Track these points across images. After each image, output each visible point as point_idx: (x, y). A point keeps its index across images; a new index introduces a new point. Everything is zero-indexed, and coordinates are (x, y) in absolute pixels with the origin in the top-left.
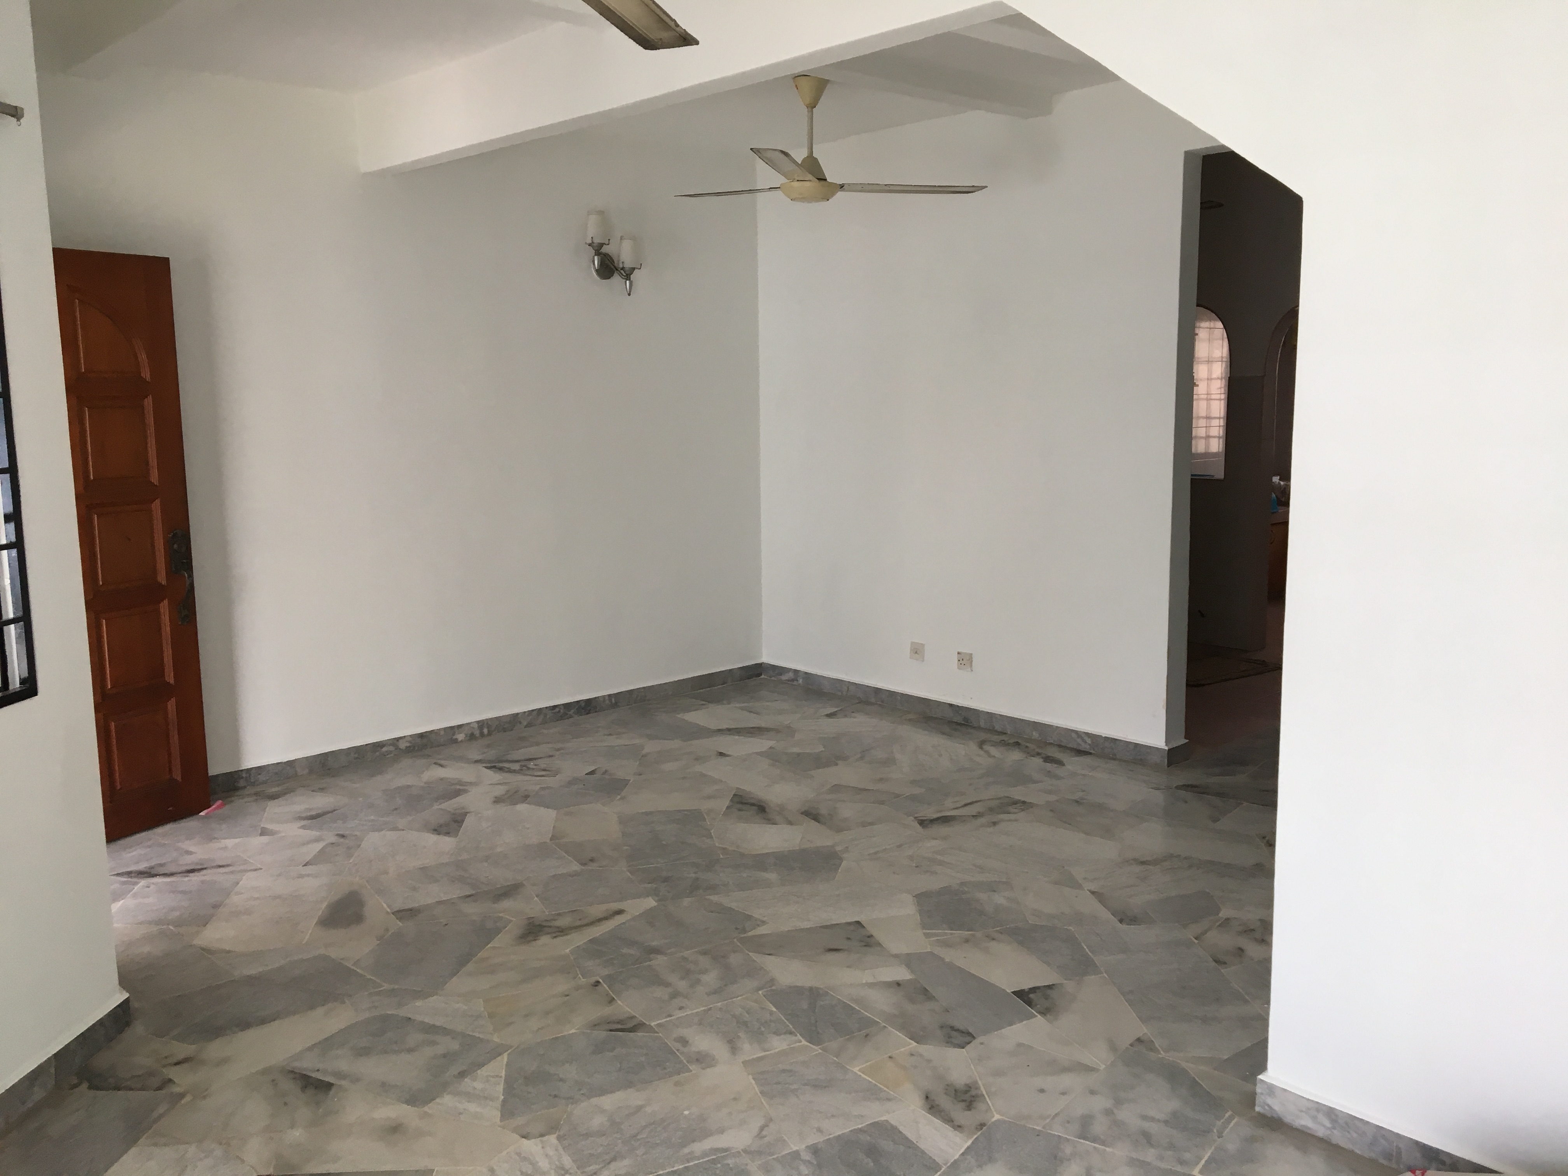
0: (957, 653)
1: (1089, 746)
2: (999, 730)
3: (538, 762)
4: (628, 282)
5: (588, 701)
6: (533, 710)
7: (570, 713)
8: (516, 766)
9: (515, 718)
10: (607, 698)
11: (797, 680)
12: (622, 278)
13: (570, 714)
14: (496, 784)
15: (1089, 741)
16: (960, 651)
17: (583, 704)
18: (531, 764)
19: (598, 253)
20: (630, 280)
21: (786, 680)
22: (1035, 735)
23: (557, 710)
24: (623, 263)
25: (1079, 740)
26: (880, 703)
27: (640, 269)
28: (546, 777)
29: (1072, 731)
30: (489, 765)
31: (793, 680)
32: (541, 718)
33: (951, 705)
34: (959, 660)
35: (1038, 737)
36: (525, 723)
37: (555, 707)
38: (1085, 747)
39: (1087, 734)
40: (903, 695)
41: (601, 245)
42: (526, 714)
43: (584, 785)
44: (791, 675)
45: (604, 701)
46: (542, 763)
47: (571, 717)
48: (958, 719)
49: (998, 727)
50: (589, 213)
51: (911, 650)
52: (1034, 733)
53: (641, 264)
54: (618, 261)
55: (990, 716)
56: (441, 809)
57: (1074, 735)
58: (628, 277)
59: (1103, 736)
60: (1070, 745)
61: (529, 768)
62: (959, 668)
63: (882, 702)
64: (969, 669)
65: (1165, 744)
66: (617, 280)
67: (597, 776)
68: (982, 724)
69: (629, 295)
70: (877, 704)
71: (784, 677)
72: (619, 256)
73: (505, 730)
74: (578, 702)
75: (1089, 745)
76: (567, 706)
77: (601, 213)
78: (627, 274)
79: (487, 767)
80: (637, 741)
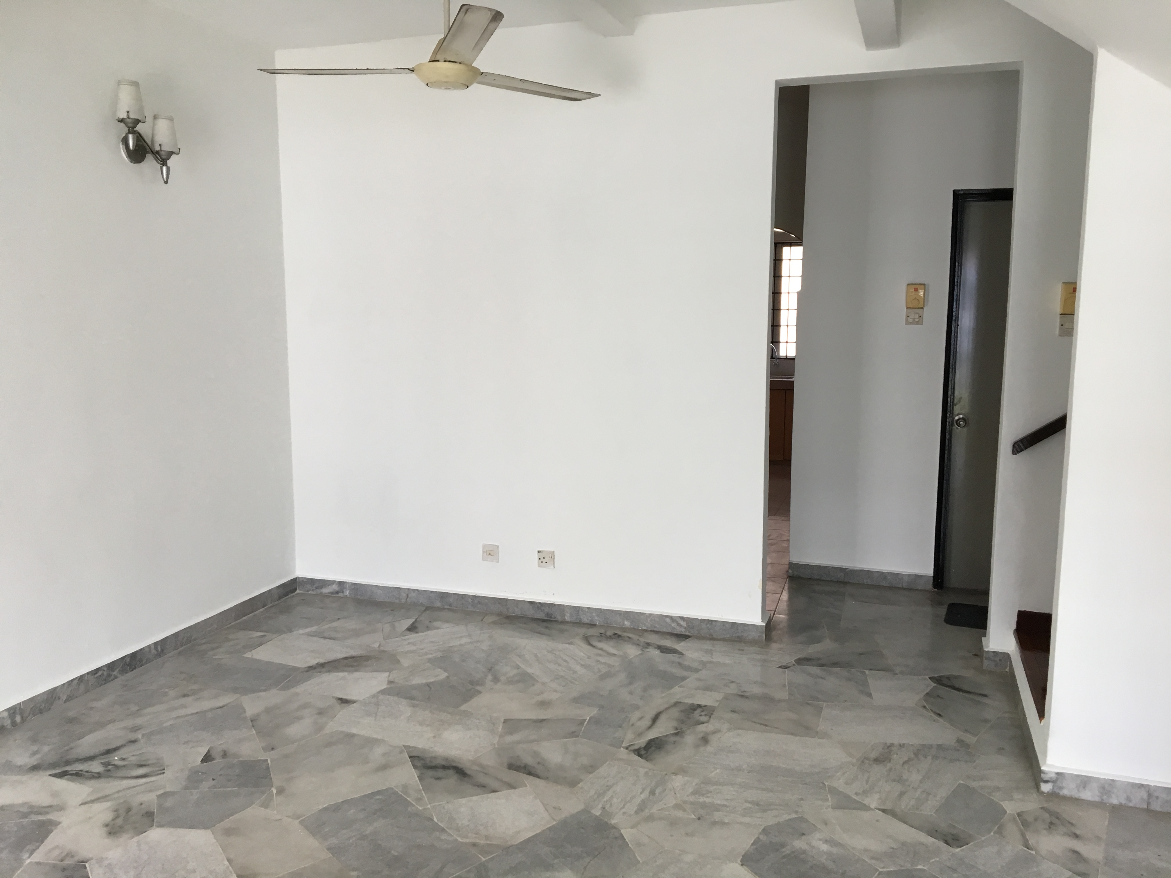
0: (537, 552)
1: (684, 630)
2: (588, 622)
3: (122, 753)
4: (164, 168)
5: (133, 655)
6: (72, 680)
7: (114, 673)
8: (96, 767)
9: (52, 695)
10: (153, 647)
11: (343, 592)
12: (158, 163)
13: (114, 675)
14: (92, 801)
15: (684, 624)
16: (540, 549)
17: (128, 660)
18: (116, 758)
19: (132, 130)
20: (166, 165)
21: (329, 593)
22: (627, 624)
23: (100, 673)
24: (160, 145)
25: (674, 625)
26: (448, 607)
27: (179, 154)
28: (151, 776)
29: (667, 616)
30: (57, 771)
31: (337, 593)
32: (82, 686)
33: (531, 603)
34: (540, 559)
35: (630, 625)
36: (64, 698)
37: (98, 670)
38: (679, 630)
39: (682, 618)
40: (475, 597)
41: (137, 121)
42: (66, 686)
43: (213, 780)
44: (335, 587)
45: (150, 651)
46: (129, 754)
47: (116, 677)
48: (541, 615)
49: (585, 619)
50: (119, 83)
51: (484, 552)
52: (626, 623)
53: (179, 149)
54: (153, 141)
55: (577, 609)
56: (38, 863)
57: (668, 620)
58: (164, 162)
59: (699, 619)
60: (664, 630)
61: (117, 767)
62: (539, 566)
63: (450, 605)
64: (552, 567)
65: (761, 620)
66: (150, 163)
67: (218, 761)
68: (567, 618)
69: (166, 182)
70: (445, 609)
71: (325, 591)
72: (153, 137)
73: (41, 712)
74: (122, 658)
75: (685, 628)
76: (111, 666)
77: (135, 84)
78: (163, 159)
79: (55, 776)
80: (226, 700)
